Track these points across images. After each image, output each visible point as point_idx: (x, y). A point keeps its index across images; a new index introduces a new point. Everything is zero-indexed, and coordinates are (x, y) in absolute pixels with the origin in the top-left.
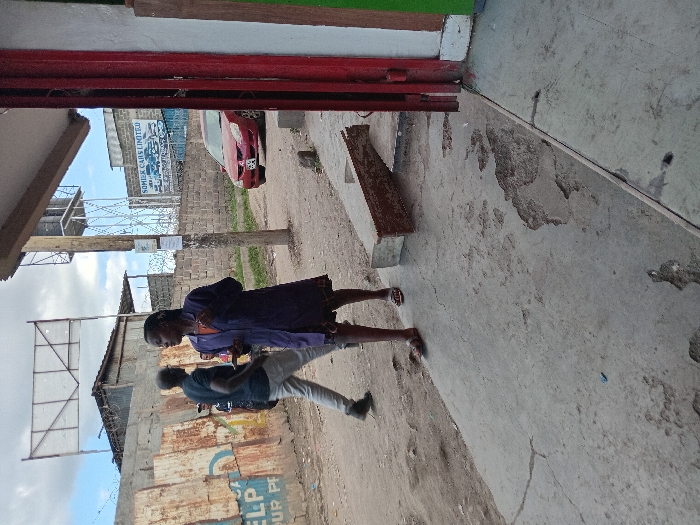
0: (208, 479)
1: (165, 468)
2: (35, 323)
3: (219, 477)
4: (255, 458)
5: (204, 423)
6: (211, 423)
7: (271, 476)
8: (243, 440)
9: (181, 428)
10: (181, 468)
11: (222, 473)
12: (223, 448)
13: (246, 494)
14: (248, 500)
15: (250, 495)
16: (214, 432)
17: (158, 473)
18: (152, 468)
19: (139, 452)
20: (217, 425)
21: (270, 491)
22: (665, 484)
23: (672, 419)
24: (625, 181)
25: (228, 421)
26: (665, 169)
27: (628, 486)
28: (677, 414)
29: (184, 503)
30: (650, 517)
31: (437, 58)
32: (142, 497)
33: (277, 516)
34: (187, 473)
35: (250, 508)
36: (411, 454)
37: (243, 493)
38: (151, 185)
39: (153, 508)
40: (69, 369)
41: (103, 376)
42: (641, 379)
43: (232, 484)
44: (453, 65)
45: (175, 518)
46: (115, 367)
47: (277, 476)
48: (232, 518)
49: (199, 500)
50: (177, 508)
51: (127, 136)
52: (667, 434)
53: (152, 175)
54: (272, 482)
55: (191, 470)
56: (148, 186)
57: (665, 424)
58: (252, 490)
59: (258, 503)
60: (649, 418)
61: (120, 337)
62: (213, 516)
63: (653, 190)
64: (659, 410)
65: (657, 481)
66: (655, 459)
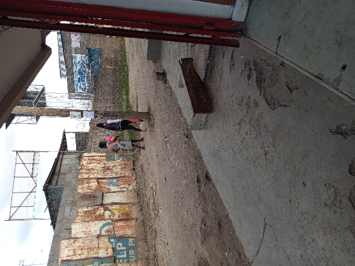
0: (99, 236)
1: (77, 229)
2: (17, 152)
3: (104, 236)
4: (122, 228)
5: (99, 208)
6: (102, 208)
7: (130, 237)
8: (117, 218)
9: (87, 210)
10: (85, 230)
11: (106, 234)
12: (107, 221)
13: (117, 246)
14: (118, 249)
15: (119, 246)
16: (104, 213)
17: (73, 231)
18: (71, 229)
19: (64, 220)
20: (105, 209)
21: (130, 245)
22: (332, 239)
23: (337, 205)
24: (321, 80)
25: (111, 208)
26: (342, 72)
27: (313, 240)
28: (341, 202)
29: (85, 248)
30: (323, 256)
31: (231, 19)
32: (64, 243)
33: (133, 258)
34: (88, 232)
35: (119, 252)
36: (203, 226)
37: (116, 245)
38: (80, 88)
39: (70, 248)
40: (32, 177)
41: (49, 181)
42: (323, 185)
43: (111, 240)
44: (238, 23)
45: (80, 255)
46: (55, 177)
47: (133, 238)
48: (110, 257)
49: (93, 247)
50: (82, 250)
51: (70, 62)
52: (335, 213)
53: (81, 83)
54: (131, 240)
55: (90, 231)
56: (79, 88)
57: (334, 208)
58: (121, 244)
59: (123, 250)
60: (326, 205)
61: (59, 162)
62: (100, 256)
63: (335, 83)
64: (331, 201)
65: (328, 237)
66: (327, 226)
